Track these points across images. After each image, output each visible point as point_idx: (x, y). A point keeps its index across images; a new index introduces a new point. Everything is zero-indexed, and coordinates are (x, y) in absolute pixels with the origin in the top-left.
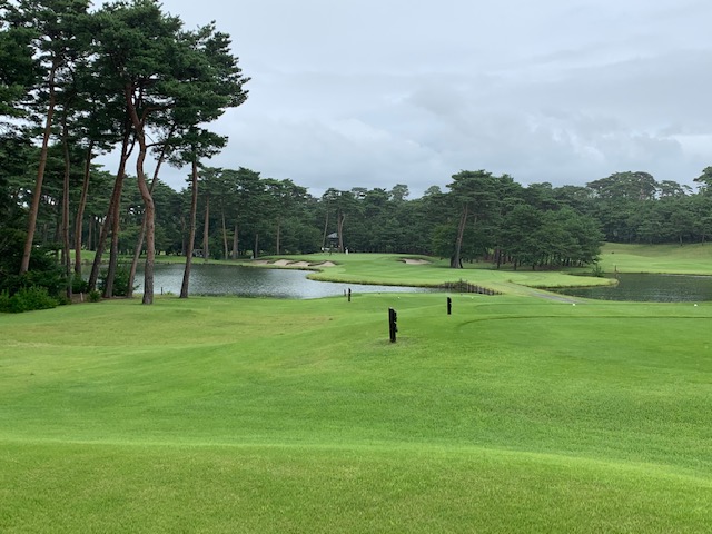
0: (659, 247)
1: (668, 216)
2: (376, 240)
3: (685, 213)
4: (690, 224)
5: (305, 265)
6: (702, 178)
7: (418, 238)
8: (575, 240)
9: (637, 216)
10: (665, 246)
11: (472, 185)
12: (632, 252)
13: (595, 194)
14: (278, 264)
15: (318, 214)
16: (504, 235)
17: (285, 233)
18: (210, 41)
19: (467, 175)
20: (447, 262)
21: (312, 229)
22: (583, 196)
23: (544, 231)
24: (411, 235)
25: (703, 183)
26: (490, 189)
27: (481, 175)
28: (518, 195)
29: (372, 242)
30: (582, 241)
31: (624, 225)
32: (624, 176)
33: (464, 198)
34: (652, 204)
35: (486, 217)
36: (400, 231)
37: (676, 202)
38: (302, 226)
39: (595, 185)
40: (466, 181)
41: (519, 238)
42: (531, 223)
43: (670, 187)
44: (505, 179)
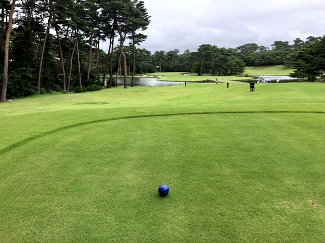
0: (260, 67)
1: (263, 58)
2: (172, 68)
3: (269, 56)
4: (270, 60)
5: (153, 77)
6: (274, 45)
7: (185, 67)
8: (238, 66)
9: (254, 58)
10: (262, 67)
11: (206, 49)
12: (252, 69)
13: (240, 51)
14: (143, 76)
15: (153, 60)
16: (216, 65)
17: (143, 66)
18: (138, 4)
19: (204, 46)
20: (196, 74)
21: (151, 65)
22: (235, 51)
23: (229, 63)
24: (183, 66)
25: (274, 46)
26: (211, 50)
27: (208, 45)
28: (219, 52)
29: (171, 69)
30: (240, 66)
31: (249, 60)
32: (248, 45)
33: (203, 53)
34: (258, 54)
35: (210, 59)
36: (179, 65)
37: (266, 53)
38: (148, 64)
39: (239, 48)
40: (204, 47)
41: (220, 66)
42: (225, 61)
43: (262, 48)
44: (214, 47)
